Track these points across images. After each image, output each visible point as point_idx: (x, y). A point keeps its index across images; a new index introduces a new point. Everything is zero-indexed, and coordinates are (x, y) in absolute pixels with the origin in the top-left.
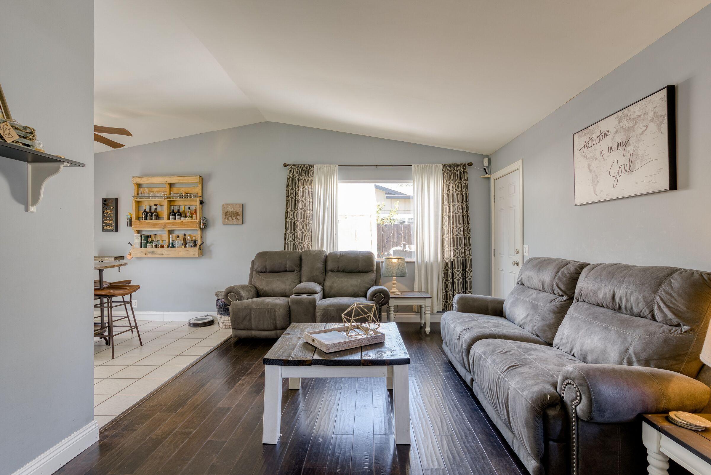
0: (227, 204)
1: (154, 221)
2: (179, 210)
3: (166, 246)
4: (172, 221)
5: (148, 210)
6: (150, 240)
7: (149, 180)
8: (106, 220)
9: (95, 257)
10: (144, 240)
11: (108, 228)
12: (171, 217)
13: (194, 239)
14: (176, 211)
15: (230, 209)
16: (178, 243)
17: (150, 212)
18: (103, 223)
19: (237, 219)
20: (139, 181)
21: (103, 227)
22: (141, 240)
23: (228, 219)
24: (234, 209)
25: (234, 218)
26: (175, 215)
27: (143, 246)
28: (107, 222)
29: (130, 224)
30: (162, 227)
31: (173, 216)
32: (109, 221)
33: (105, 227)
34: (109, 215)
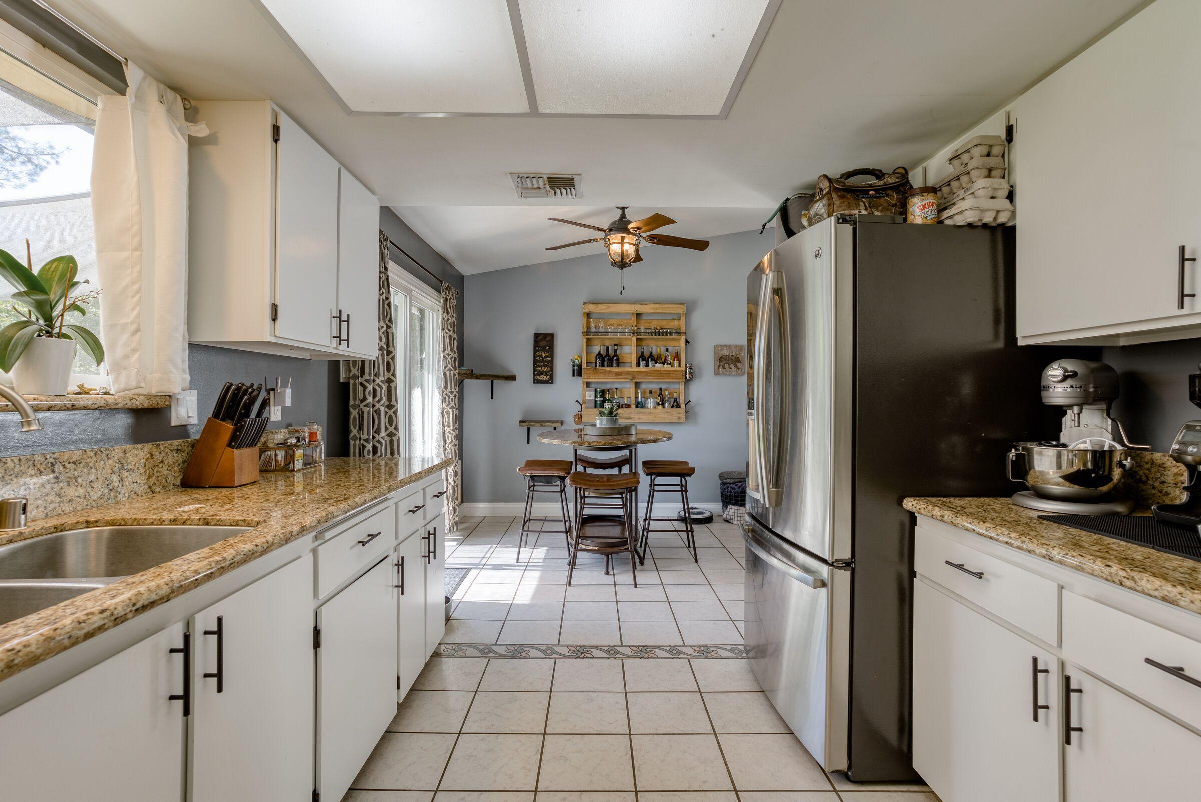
0: (722, 346)
1: (614, 369)
2: (651, 353)
3: (633, 406)
4: (642, 368)
5: (604, 353)
6: (607, 396)
7: (609, 307)
8: (539, 366)
9: (520, 422)
10: (601, 397)
11: (542, 379)
12: (642, 363)
13: (675, 395)
14: (647, 354)
15: (726, 352)
16: (650, 403)
17: (607, 355)
18: (535, 370)
19: (736, 366)
20: (591, 308)
21: (535, 375)
22: (596, 396)
23: (723, 368)
24: (732, 352)
25: (732, 366)
26: (647, 361)
27: (598, 405)
28: (540, 369)
29: (578, 371)
30: (630, 377)
31: (644, 362)
32: (543, 368)
33: (538, 377)
34: (543, 358)
